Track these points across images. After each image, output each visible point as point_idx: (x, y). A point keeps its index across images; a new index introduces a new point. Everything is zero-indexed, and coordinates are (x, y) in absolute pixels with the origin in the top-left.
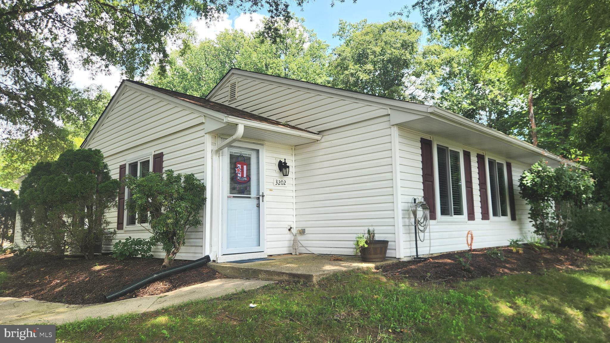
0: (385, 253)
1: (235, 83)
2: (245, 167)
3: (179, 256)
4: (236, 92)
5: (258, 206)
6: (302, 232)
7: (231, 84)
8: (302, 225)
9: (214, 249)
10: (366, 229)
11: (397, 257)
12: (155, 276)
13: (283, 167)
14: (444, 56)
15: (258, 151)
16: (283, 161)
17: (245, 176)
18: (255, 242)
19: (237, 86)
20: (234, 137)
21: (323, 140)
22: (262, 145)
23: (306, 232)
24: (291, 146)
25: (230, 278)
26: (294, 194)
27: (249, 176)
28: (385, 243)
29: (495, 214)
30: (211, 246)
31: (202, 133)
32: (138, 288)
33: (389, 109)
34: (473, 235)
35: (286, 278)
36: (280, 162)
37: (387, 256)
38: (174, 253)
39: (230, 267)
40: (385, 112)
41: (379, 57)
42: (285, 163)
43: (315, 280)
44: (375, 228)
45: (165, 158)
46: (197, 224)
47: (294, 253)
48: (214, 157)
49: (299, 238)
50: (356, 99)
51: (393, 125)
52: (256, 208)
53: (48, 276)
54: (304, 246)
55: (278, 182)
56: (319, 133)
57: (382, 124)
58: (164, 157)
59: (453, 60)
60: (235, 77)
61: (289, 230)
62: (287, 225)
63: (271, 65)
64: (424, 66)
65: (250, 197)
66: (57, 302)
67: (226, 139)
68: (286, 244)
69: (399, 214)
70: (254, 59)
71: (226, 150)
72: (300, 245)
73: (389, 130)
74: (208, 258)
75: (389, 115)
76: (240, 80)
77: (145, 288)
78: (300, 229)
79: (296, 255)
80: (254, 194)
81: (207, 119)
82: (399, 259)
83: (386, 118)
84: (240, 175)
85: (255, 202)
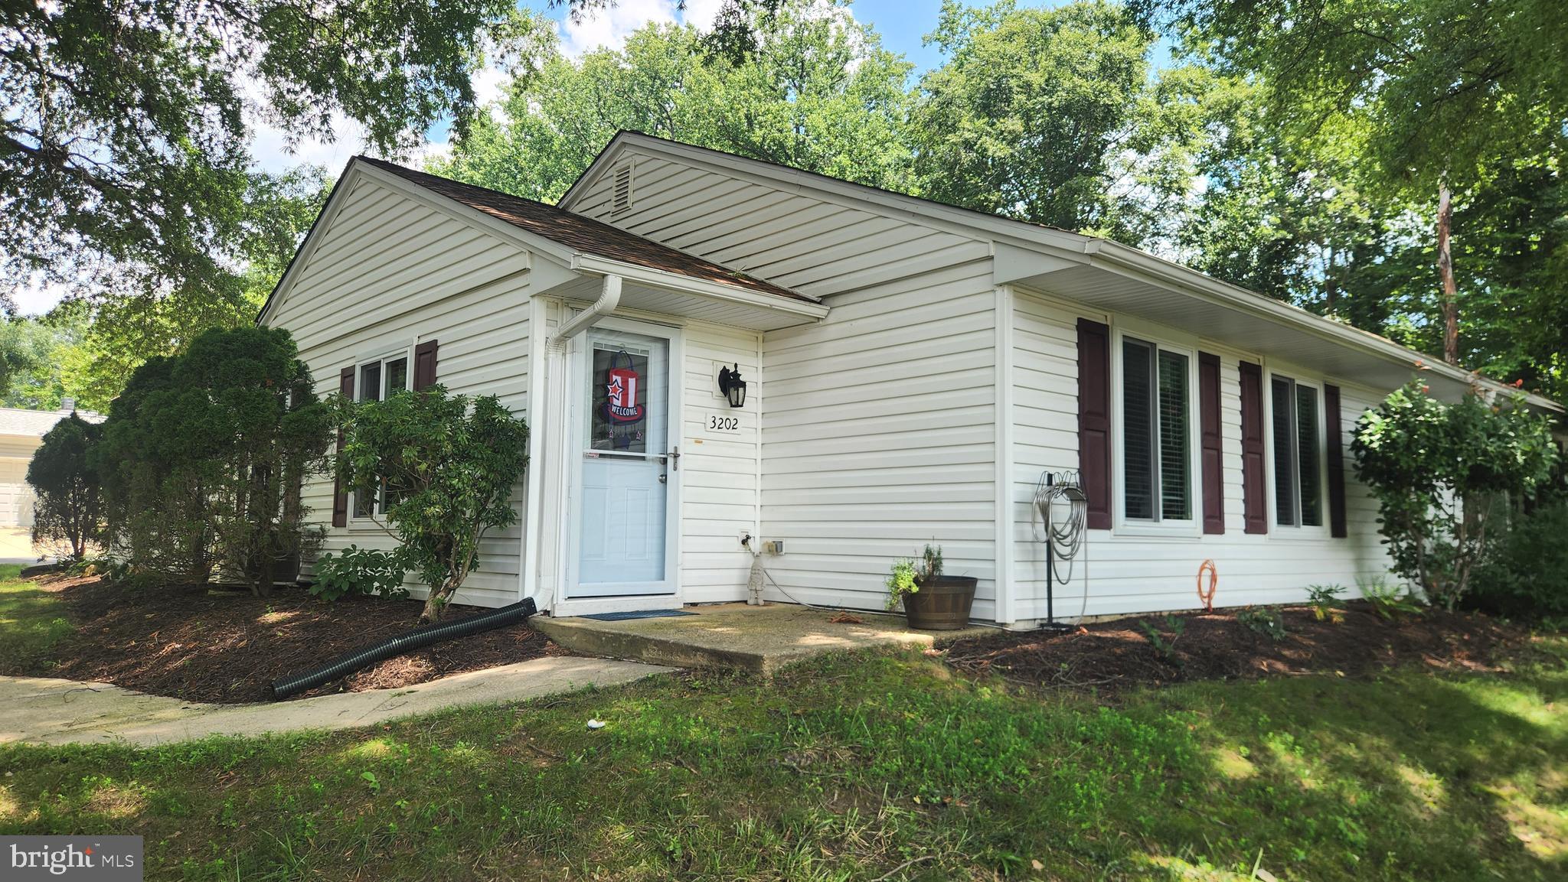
0: (967, 608)
1: (629, 167)
2: (632, 382)
3: (461, 597)
4: (630, 190)
5: (664, 480)
6: (775, 549)
7: (618, 171)
8: (775, 532)
9: (547, 582)
10: (920, 548)
11: (998, 621)
12: (395, 642)
13: (730, 383)
14: (1211, 97)
15: (666, 342)
16: (732, 370)
17: (631, 404)
18: (654, 570)
19: (632, 175)
20: (598, 307)
21: (831, 319)
22: (678, 327)
23: (784, 551)
24: (754, 330)
25: (577, 655)
26: (758, 454)
27: (641, 407)
28: (966, 585)
29: (1284, 518)
30: (539, 575)
31: (522, 296)
32: (352, 670)
33: (991, 243)
34: (1218, 572)
35: (704, 662)
36: (725, 371)
37: (972, 615)
38: (449, 590)
39: (577, 628)
40: (980, 251)
41: (1040, 99)
42: (736, 375)
43: (767, 668)
44: (944, 545)
45: (441, 354)
46: (505, 519)
47: (750, 602)
48: (552, 355)
49: (768, 562)
51: (1001, 285)
52: (658, 485)
53: (157, 633)
54: (778, 583)
55: (718, 422)
56: (823, 300)
57: (973, 282)
58: (440, 351)
59: (1238, 107)
60: (628, 152)
61: (744, 542)
62: (738, 530)
63: (760, 118)
64: (1158, 122)
65: (643, 458)
66: (166, 695)
67: (582, 310)
68: (735, 576)
69: (1008, 513)
70: (717, 101)
71: (582, 336)
72: (767, 581)
73: (990, 296)
74: (529, 604)
75: (991, 258)
76: (639, 160)
77: (371, 670)
78: (770, 541)
79: (757, 605)
80: (653, 450)
81: (536, 259)
82: (1003, 624)
83: (984, 267)
84: (618, 403)
85: (656, 470)
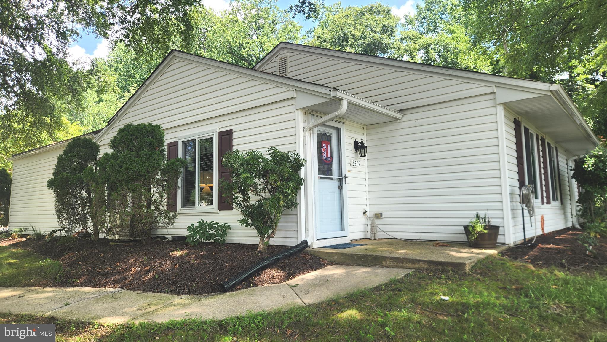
0: (496, 238)
1: (286, 57)
2: (329, 146)
3: (273, 241)
4: (287, 67)
5: (341, 188)
6: (378, 216)
7: (280, 59)
8: (377, 209)
9: (310, 233)
11: (507, 243)
13: (359, 147)
15: (338, 130)
16: (360, 141)
17: (329, 156)
18: (338, 226)
19: (288, 61)
20: (337, 113)
21: (404, 119)
22: (343, 123)
23: (383, 216)
24: (364, 125)
25: (337, 264)
26: (367, 176)
28: (497, 228)
30: (307, 229)
31: (291, 109)
32: (251, 276)
33: (494, 87)
34: (545, 219)
36: (356, 143)
37: (498, 241)
38: (269, 237)
40: (490, 90)
42: (362, 143)
45: (235, 135)
46: (293, 205)
47: (373, 238)
49: (377, 222)
50: (450, 75)
51: (499, 104)
52: (337, 191)
53: (118, 263)
54: (384, 230)
55: (355, 163)
56: (400, 111)
57: (486, 103)
58: (234, 134)
59: (429, 46)
61: (364, 213)
62: (363, 208)
63: (244, 45)
65: (332, 179)
68: (361, 228)
69: (506, 198)
72: (378, 230)
73: (494, 109)
74: (305, 242)
75: (494, 93)
76: (291, 54)
78: (376, 212)
79: (375, 239)
80: (335, 175)
81: (299, 93)
82: (508, 244)
83: (491, 97)
84: (325, 155)
85: (337, 184)
